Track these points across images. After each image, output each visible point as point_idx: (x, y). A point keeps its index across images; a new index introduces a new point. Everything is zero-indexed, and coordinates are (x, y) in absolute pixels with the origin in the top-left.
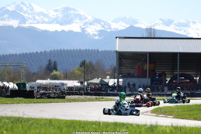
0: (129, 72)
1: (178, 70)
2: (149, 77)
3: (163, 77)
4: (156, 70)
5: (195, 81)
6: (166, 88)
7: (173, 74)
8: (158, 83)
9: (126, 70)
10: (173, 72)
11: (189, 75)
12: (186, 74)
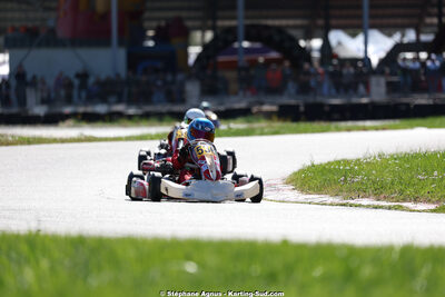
0: (30, 25)
1: (241, 12)
2: (121, 43)
3: (176, 42)
4: (147, 15)
5: (306, 53)
6: (193, 88)
7: (213, 28)
8: (160, 65)
9: (17, 15)
10: (215, 18)
11: (280, 30)
12: (267, 27)
